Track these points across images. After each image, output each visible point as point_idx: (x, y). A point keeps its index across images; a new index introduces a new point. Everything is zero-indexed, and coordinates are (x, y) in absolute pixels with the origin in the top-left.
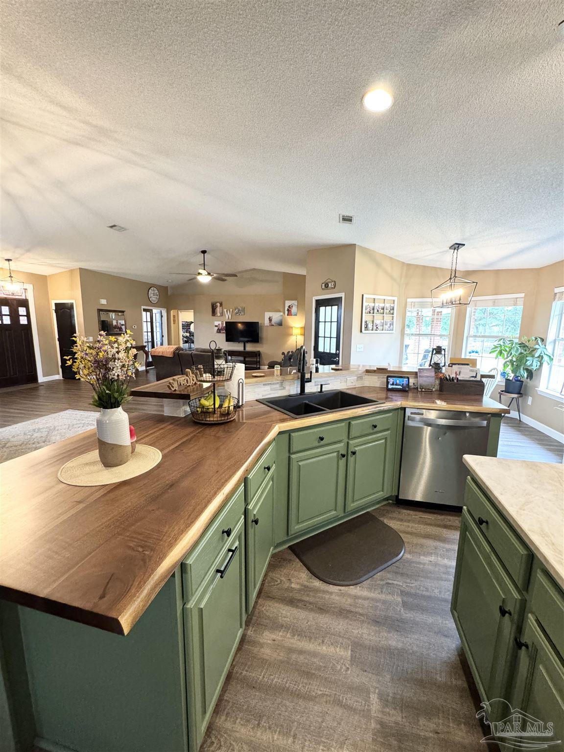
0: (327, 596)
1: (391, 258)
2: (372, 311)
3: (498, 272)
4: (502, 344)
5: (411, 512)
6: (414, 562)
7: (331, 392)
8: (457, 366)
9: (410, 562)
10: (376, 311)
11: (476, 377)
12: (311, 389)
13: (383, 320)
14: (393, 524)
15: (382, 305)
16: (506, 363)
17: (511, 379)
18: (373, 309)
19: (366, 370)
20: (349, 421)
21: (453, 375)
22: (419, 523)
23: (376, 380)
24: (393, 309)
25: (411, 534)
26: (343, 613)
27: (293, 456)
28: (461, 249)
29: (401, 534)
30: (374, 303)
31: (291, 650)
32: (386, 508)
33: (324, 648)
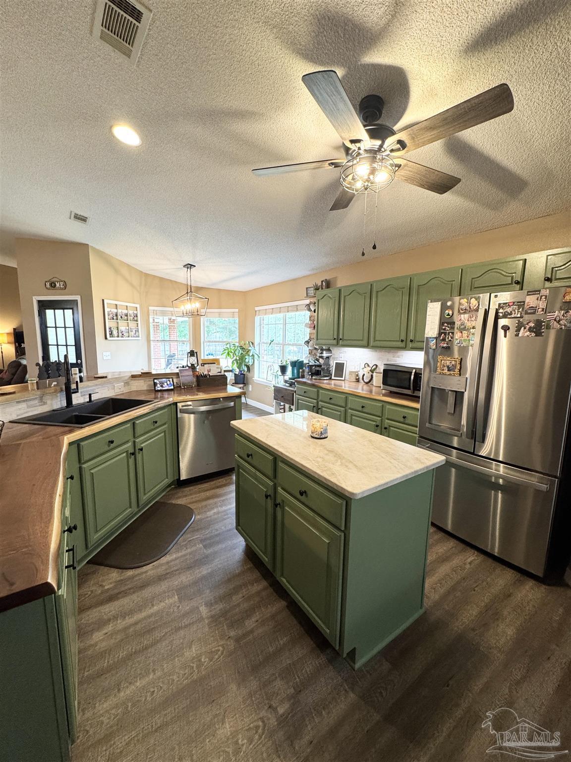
0: (144, 575)
1: (128, 266)
2: (115, 318)
3: (219, 290)
4: (228, 347)
5: (192, 488)
6: (203, 519)
7: (102, 400)
8: (207, 365)
9: (200, 520)
10: (119, 317)
11: (221, 372)
12: (77, 400)
13: (128, 326)
14: (181, 502)
15: (125, 311)
16: (233, 361)
17: (237, 373)
18: (117, 315)
19: (132, 375)
20: (133, 422)
21: (206, 373)
22: (200, 492)
23: (143, 384)
24: (137, 316)
25: (196, 502)
26: (161, 578)
27: (84, 466)
28: (193, 269)
29: (188, 505)
30: (116, 309)
31: (126, 629)
32: (170, 493)
33: (155, 608)
